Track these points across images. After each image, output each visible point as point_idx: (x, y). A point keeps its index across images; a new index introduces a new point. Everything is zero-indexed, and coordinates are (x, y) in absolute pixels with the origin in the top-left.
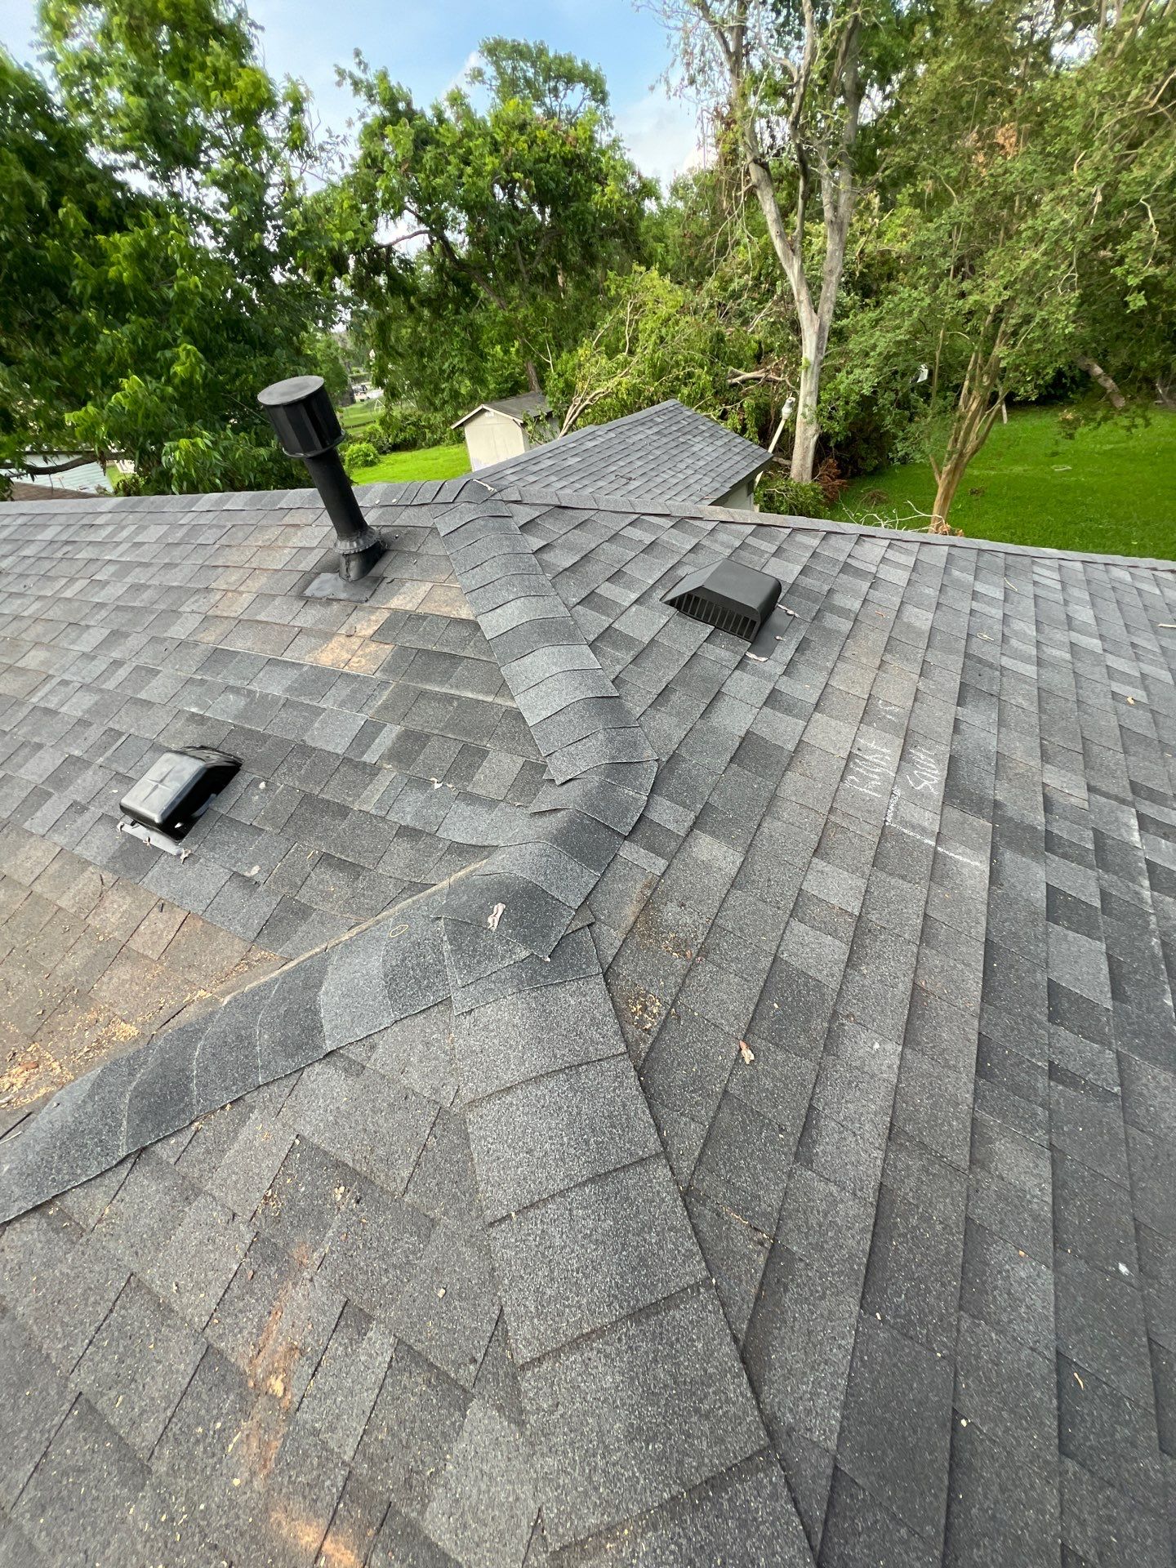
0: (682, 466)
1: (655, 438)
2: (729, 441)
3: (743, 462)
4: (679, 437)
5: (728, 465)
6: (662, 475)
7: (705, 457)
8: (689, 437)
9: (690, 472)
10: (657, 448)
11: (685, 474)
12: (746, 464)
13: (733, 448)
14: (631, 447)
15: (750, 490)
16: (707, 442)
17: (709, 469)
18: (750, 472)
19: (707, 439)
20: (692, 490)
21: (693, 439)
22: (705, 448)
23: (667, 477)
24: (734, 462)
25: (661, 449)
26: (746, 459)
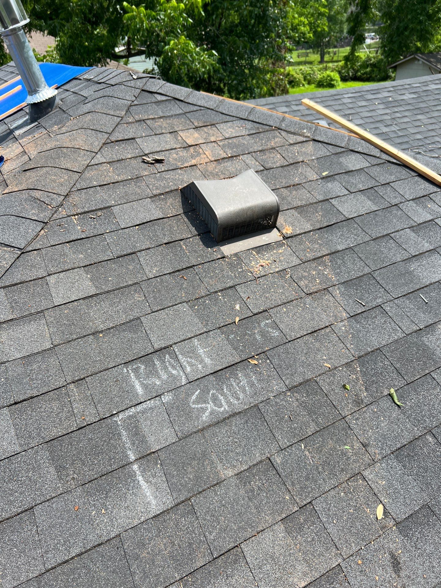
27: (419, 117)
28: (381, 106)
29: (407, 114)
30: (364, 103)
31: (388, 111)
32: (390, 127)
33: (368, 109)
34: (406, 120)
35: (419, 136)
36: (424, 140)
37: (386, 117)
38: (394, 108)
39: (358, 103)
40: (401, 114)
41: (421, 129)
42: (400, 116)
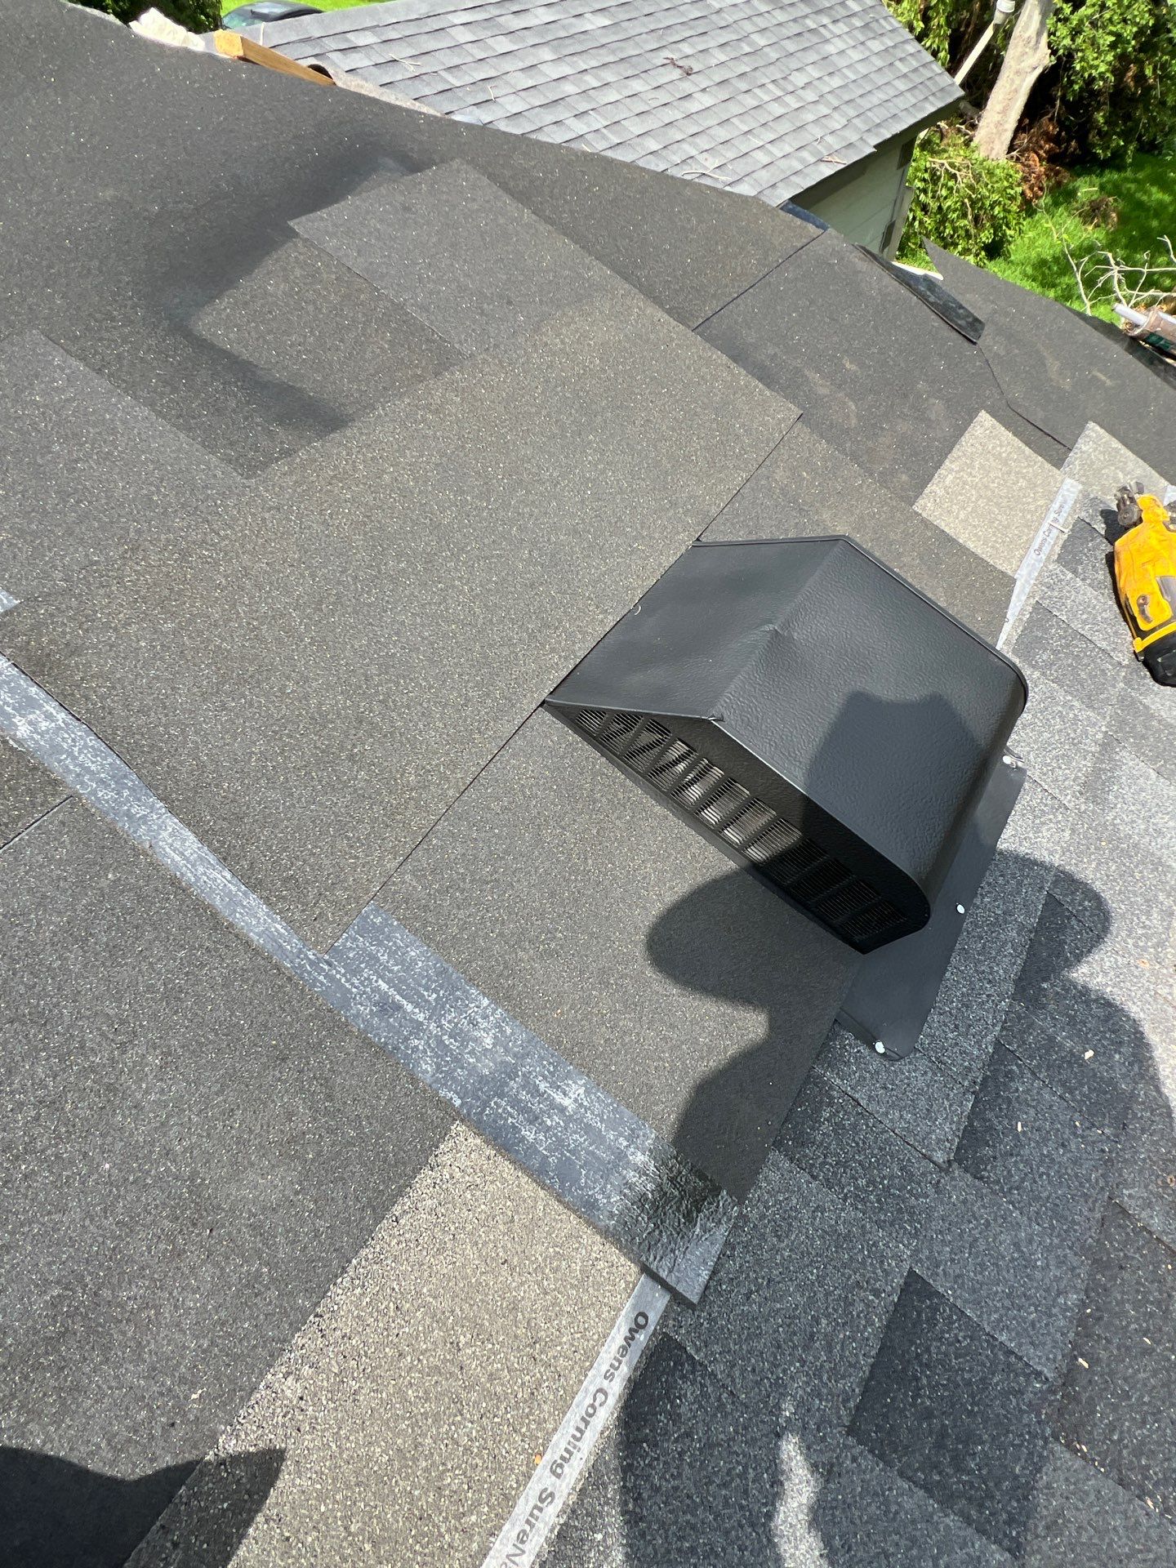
0: (799, 79)
2: (894, 47)
3: (908, 95)
4: (806, 16)
5: (880, 96)
6: (757, 91)
7: (845, 71)
8: (825, 20)
9: (810, 96)
10: (763, 31)
11: (800, 98)
12: (914, 101)
13: (898, 64)
14: (714, 17)
15: (906, 157)
16: (854, 38)
17: (847, 98)
18: (912, 121)
19: (855, 32)
20: (805, 137)
21: (831, 26)
22: (849, 52)
23: (766, 98)
24: (892, 93)
25: (768, 34)
26: (917, 92)
27: (637, 86)
28: (546, 54)
29: (609, 76)
30: (503, 45)
31: (565, 69)
32: (586, 118)
33: (521, 65)
34: (613, 96)
35: (653, 145)
36: (664, 153)
37: (569, 88)
38: (575, 58)
39: (490, 41)
40: (597, 77)
41: (651, 123)
42: (596, 84)
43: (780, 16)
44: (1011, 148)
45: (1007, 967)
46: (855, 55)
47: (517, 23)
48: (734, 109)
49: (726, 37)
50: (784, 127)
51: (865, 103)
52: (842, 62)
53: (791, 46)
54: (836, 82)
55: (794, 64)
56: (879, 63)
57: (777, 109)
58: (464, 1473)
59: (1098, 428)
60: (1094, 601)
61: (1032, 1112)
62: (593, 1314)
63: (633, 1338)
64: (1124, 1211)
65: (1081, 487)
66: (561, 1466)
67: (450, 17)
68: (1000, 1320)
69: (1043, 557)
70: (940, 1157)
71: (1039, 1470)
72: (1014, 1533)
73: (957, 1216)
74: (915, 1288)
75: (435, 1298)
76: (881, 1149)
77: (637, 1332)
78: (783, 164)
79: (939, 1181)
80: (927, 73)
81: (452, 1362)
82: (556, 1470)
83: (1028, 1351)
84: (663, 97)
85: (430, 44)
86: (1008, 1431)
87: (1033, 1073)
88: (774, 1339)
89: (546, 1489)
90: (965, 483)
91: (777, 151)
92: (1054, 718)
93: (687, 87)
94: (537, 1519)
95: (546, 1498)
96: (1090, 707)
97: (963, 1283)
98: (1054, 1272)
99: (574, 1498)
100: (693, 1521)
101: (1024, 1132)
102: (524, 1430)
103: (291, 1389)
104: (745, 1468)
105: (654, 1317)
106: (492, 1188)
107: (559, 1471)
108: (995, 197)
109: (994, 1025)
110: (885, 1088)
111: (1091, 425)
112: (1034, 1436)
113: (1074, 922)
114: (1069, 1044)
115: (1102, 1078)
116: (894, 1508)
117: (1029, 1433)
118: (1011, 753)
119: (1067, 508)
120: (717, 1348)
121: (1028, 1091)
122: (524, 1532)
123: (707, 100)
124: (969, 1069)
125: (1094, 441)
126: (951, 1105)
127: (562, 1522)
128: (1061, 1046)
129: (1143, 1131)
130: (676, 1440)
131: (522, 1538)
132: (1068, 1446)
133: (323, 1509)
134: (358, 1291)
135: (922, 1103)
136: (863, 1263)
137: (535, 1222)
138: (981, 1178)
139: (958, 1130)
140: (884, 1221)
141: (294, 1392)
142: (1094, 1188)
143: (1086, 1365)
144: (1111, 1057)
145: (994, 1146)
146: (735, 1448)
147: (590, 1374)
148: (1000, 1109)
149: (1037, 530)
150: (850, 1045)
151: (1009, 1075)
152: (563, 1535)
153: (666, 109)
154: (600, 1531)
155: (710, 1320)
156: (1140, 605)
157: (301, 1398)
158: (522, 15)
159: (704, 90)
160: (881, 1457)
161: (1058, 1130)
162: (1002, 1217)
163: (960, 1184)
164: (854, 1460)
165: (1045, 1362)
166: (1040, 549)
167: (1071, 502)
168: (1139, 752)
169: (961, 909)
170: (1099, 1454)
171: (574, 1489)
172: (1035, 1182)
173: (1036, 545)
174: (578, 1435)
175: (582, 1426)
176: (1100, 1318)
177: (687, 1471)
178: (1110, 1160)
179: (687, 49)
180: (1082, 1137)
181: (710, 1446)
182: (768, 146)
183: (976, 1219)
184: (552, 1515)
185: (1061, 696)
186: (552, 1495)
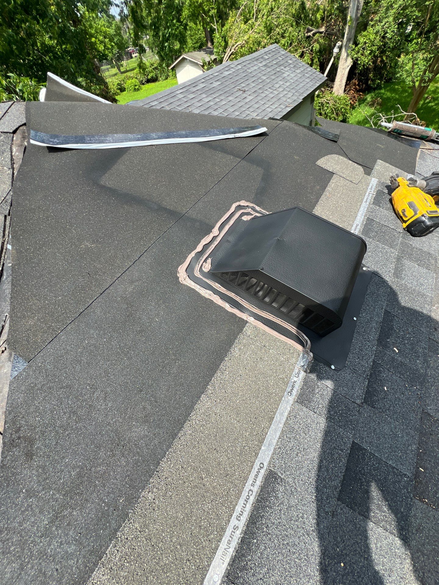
0: (277, 86)
1: (264, 69)
2: (304, 70)
3: (310, 82)
4: (277, 68)
5: (302, 85)
6: (265, 92)
7: (290, 80)
8: (282, 68)
9: (281, 89)
10: (264, 75)
11: (278, 91)
12: (312, 84)
13: (306, 74)
14: (250, 75)
15: (313, 100)
16: (292, 70)
17: (292, 88)
18: (313, 89)
19: (292, 69)
20: (281, 101)
21: (284, 69)
22: (291, 75)
23: (268, 93)
24: (305, 83)
25: (266, 75)
26: (313, 81)
27: (230, 98)
28: (204, 96)
29: (222, 97)
30: (192, 96)
31: (210, 99)
32: (217, 110)
33: (197, 100)
34: (224, 103)
35: (237, 113)
36: (240, 115)
37: (212, 103)
38: (212, 95)
39: (188, 96)
40: (219, 99)
41: (236, 107)
42: (219, 100)
43: (269, 70)
44: (345, 91)
45: (374, 336)
46: (292, 75)
47: (195, 89)
48: (259, 98)
49: (254, 79)
50: (275, 99)
51: (298, 88)
52: (289, 78)
53: (273, 77)
54: (288, 84)
55: (275, 82)
56: (300, 76)
57: (272, 96)
58: (208, 521)
59: (381, 161)
60: (387, 214)
61: (390, 383)
62: (245, 464)
63: (259, 472)
64: (429, 414)
65: (377, 180)
66: (240, 517)
67: (176, 92)
68: (388, 457)
69: (368, 203)
70: (358, 401)
71: (410, 510)
72: (404, 533)
73: (368, 421)
74: (355, 447)
75: (194, 463)
76: (337, 401)
77: (260, 469)
78: (275, 110)
79: (359, 410)
80: (315, 75)
81: (201, 483)
82: (238, 519)
83: (400, 467)
84: (238, 100)
85: (172, 100)
86: (397, 496)
87: (388, 370)
88: (308, 469)
89: (235, 525)
90: (338, 186)
91: (273, 107)
92: (379, 253)
93: (245, 95)
94: (233, 536)
95: (236, 528)
96: (391, 247)
97: (373, 444)
98: (406, 438)
99: (245, 528)
100: (287, 534)
101: (388, 391)
102: (226, 505)
103: (150, 496)
104: (303, 514)
105: (266, 464)
106: (209, 425)
107: (239, 519)
108: (342, 106)
109: (372, 355)
110: (337, 380)
111: (378, 161)
112: (407, 498)
113: (395, 318)
114: (400, 359)
115: (414, 369)
116: (358, 526)
117: (405, 496)
118: (365, 266)
119: (374, 187)
120: (288, 473)
121: (387, 376)
122: (229, 540)
123: (251, 98)
124: (365, 371)
125: (380, 165)
126: (360, 384)
127: (242, 536)
128: (397, 360)
129: (432, 386)
130: (278, 506)
131: (229, 542)
132: (420, 500)
133: (163, 535)
134: (169, 462)
135: (350, 384)
136: (336, 440)
137: (224, 436)
138: (374, 408)
139: (364, 392)
140: (342, 425)
141: (152, 498)
142: (416, 408)
143: (423, 470)
144: (416, 362)
145: (378, 396)
146: (299, 508)
147: (246, 485)
148: (378, 384)
149: (365, 195)
150: (322, 367)
151: (380, 372)
152: (243, 541)
153: (240, 103)
154: (255, 539)
155: (285, 463)
156: (403, 213)
157: (154, 499)
158: (196, 87)
159: (250, 95)
160: (351, 508)
161: (400, 388)
162: (384, 420)
163: (367, 411)
164: (341, 509)
165: (407, 470)
166: (366, 201)
167: (375, 185)
168: (410, 259)
169: (355, 319)
170: (432, 502)
171: (245, 524)
172: (395, 407)
173: (365, 200)
174: (244, 506)
175: (245, 503)
176: (426, 453)
177: (283, 516)
178: (421, 397)
179: (243, 85)
180: (409, 390)
181: (290, 507)
182: (271, 106)
183: (374, 421)
184: (238, 534)
185: (380, 245)
186: (238, 527)
